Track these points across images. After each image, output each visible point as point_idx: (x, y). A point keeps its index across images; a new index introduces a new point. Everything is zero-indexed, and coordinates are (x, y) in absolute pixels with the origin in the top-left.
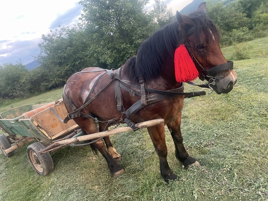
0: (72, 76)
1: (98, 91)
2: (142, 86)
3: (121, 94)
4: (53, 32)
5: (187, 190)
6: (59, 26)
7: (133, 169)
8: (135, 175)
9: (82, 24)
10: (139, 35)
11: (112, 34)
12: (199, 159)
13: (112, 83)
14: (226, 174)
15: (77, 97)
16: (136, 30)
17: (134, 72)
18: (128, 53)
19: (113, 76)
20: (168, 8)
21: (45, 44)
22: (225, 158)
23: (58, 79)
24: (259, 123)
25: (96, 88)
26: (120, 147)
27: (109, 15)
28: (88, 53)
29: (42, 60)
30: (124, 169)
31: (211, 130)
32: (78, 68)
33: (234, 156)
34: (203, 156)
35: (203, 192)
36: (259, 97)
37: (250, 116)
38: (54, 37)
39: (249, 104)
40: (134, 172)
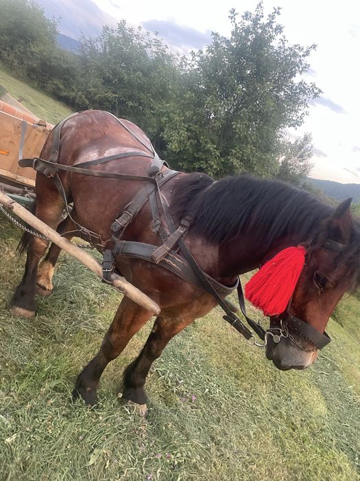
0: (100, 111)
1: (113, 169)
2: (180, 231)
3: (139, 210)
4: (141, 32)
5: (90, 437)
6: (157, 33)
7: (48, 327)
8: (43, 339)
9: (189, 62)
10: (243, 154)
11: (213, 116)
12: (152, 406)
13: (143, 180)
14: (166, 465)
15: (75, 147)
16: (247, 144)
17: (189, 200)
18: (207, 162)
19: (155, 172)
20: (311, 161)
21: (115, 35)
22: (188, 440)
23: (83, 96)
24: (277, 431)
25: (114, 162)
26: (65, 275)
27: (233, 90)
28: (157, 106)
29: (89, 50)
30: (36, 315)
31: (208, 376)
32: (124, 111)
33: (202, 448)
34: (161, 405)
35: (108, 463)
36: (310, 393)
37: (276, 408)
38: (135, 39)
39: (288, 389)
40: (45, 333)
